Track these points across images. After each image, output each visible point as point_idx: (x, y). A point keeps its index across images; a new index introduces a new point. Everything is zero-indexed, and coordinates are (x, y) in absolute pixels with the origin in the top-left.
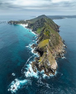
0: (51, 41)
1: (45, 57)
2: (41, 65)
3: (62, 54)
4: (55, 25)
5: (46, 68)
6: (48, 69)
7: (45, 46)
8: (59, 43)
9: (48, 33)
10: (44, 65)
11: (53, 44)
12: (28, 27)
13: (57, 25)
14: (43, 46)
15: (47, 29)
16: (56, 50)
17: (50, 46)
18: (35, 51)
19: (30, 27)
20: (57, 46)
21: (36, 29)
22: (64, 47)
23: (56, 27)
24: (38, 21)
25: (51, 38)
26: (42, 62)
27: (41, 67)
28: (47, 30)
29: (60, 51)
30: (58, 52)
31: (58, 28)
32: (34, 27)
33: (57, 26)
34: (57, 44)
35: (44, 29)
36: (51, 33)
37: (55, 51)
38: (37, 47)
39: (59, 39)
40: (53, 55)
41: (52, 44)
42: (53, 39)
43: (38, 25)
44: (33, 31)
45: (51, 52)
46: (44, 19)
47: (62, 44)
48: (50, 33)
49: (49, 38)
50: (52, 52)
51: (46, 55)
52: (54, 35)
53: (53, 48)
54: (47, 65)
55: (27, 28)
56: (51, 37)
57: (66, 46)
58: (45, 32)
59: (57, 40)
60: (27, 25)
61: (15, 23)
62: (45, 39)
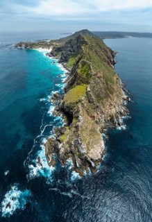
0: (93, 88)
1: (74, 132)
2: (66, 150)
3: (117, 117)
4: (105, 51)
5: (76, 157)
6: (82, 159)
7: (77, 103)
8: (112, 93)
9: (85, 71)
10: (73, 148)
11: (98, 96)
12: (52, 54)
13: (110, 50)
14: (72, 101)
15: (85, 60)
16: (103, 110)
17: (89, 102)
18: (58, 111)
19: (55, 53)
20: (107, 100)
21: (66, 58)
22: (124, 99)
23: (109, 54)
24: (70, 42)
25: (92, 81)
26: (68, 142)
27: (66, 153)
28: (84, 62)
29: (113, 111)
30: (109, 113)
31: (113, 57)
32: (62, 54)
33: (112, 52)
34: (107, 96)
35: (80, 59)
36: (92, 71)
37: (102, 113)
38: (62, 101)
39: (113, 83)
40: (97, 122)
41: (93, 97)
42: (97, 84)
43: (70, 51)
44: (59, 62)
45: (91, 117)
46: (83, 38)
47: (120, 93)
48: (90, 69)
49: (88, 83)
50: (94, 117)
51: (77, 127)
52: (99, 75)
53: (97, 107)
54: (79, 151)
55: (50, 56)
56: (93, 79)
57: (128, 98)
58: (80, 66)
59: (107, 84)
60: (50, 50)
61: (29, 47)
62: (78, 84)
